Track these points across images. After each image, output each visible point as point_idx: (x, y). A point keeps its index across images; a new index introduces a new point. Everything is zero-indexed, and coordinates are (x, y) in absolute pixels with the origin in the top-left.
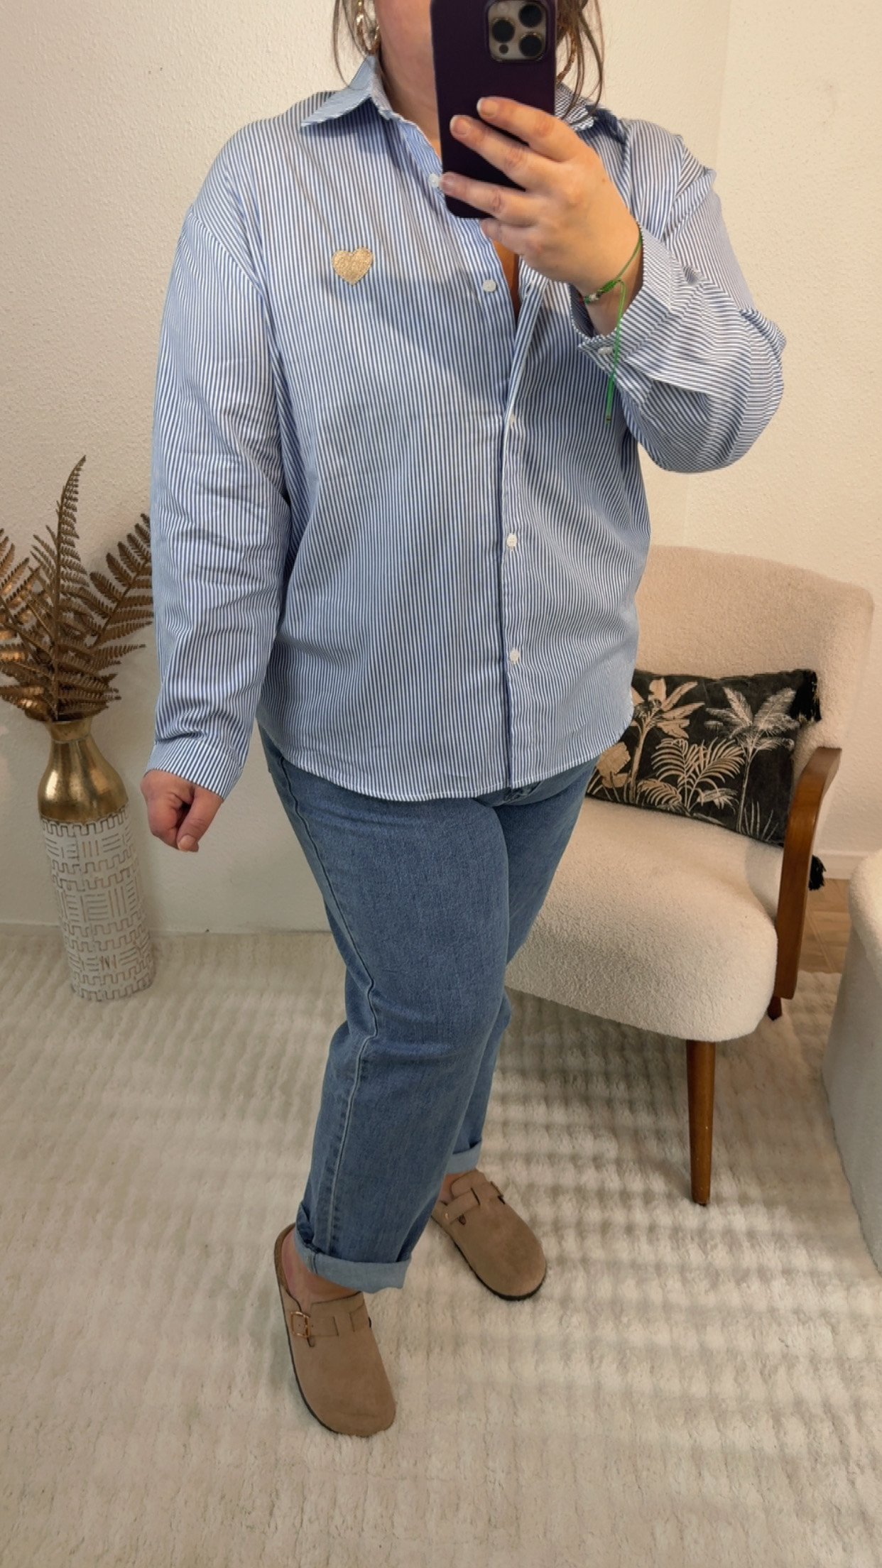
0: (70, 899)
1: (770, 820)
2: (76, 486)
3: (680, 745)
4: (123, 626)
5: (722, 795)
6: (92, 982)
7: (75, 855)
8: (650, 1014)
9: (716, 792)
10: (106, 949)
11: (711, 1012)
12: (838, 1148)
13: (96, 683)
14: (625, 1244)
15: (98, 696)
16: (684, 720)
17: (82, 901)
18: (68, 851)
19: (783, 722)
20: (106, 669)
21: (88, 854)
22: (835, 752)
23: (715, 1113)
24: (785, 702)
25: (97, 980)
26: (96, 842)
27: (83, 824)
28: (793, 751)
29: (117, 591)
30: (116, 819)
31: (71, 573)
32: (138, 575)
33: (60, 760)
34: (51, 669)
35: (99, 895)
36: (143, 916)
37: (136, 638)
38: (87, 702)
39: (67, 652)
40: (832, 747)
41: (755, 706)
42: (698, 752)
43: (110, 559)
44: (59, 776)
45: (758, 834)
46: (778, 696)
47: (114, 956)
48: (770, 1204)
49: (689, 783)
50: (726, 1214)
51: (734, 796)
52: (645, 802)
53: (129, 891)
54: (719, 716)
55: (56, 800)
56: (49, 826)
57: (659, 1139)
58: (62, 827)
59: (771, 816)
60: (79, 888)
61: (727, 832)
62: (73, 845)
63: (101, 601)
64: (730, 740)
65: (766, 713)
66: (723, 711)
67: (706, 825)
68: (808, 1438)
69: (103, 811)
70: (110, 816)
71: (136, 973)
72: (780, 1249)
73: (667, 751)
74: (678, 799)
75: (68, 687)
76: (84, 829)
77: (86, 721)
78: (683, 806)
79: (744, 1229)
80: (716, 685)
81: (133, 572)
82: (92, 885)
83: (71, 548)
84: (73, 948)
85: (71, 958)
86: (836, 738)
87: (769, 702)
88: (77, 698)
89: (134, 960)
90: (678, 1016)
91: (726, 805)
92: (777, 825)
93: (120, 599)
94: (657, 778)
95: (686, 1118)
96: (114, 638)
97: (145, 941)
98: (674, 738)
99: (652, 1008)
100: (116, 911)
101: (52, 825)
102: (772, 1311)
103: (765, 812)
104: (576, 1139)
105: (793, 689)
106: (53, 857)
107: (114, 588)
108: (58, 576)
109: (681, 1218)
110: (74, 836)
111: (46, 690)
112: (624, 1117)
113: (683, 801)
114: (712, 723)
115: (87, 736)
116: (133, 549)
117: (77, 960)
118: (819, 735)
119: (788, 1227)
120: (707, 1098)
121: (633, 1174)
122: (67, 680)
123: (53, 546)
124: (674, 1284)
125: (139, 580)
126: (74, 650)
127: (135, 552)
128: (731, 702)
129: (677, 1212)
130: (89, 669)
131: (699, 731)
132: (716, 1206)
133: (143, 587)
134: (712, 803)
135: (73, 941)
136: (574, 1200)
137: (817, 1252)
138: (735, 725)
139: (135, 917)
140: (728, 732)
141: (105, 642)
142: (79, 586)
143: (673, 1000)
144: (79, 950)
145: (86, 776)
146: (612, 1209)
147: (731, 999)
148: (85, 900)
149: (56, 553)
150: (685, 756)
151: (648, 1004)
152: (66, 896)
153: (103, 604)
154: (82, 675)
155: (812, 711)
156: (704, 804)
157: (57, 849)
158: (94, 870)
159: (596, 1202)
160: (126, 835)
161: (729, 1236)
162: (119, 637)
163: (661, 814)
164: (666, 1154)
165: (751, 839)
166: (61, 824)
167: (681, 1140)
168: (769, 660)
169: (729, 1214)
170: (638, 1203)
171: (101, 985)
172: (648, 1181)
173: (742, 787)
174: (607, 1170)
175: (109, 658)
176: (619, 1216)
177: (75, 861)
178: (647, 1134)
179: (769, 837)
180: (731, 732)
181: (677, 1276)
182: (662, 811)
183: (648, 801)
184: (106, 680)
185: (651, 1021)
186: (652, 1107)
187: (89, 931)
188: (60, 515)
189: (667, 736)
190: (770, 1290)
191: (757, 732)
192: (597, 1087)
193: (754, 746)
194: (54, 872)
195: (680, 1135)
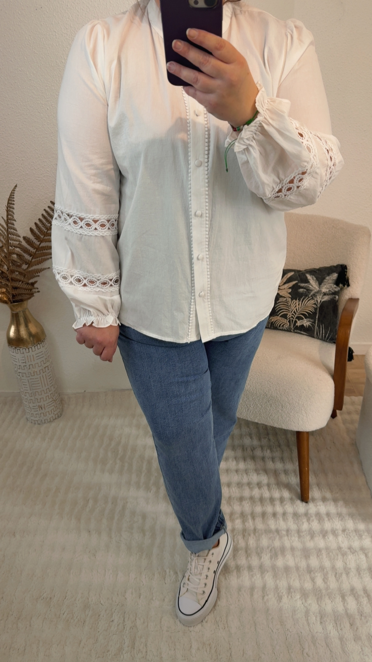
0: (23, 381)
1: (329, 332)
2: (14, 198)
3: (288, 301)
4: (40, 259)
5: (307, 322)
6: (35, 416)
7: (24, 361)
8: (279, 421)
9: (304, 321)
10: (40, 402)
11: (306, 418)
12: (364, 474)
13: (28, 285)
14: (273, 522)
15: (29, 291)
16: (288, 290)
17: (28, 381)
18: (21, 360)
19: (333, 288)
20: (33, 279)
21: (29, 360)
22: (357, 300)
23: (310, 461)
24: (333, 279)
25: (37, 415)
26: (33, 355)
27: (27, 348)
28: (338, 301)
29: (36, 244)
30: (41, 345)
31: (14, 237)
32: (44, 237)
33: (15, 320)
34: (8, 280)
35: (36, 379)
36: (56, 387)
37: (45, 265)
38: (25, 294)
39: (15, 272)
40: (355, 298)
41: (320, 281)
42: (296, 303)
43: (31, 230)
44: (15, 328)
45: (323, 338)
46: (330, 276)
47: (44, 405)
48: (335, 500)
49: (292, 317)
50: (316, 506)
51: (312, 322)
52: (273, 326)
53: (49, 376)
54: (305, 286)
55: (14, 338)
56: (12, 349)
57: (286, 474)
58: (18, 349)
59: (329, 330)
60: (27, 376)
61: (310, 338)
62: (23, 357)
63: (29, 249)
64: (310, 297)
65: (325, 284)
66: (306, 284)
67: (300, 335)
68: (358, 606)
69: (35, 341)
70: (38, 344)
71: (54, 411)
72: (341, 520)
73: (282, 303)
74: (287, 325)
75: (15, 288)
76: (27, 350)
77: (25, 302)
78: (290, 327)
79: (325, 512)
80: (302, 273)
81: (42, 235)
82: (33, 374)
83: (13, 226)
84: (26, 402)
85: (26, 406)
86: (357, 294)
87: (326, 279)
88: (20, 292)
89: (53, 406)
90: (292, 421)
91: (309, 326)
92: (332, 334)
93: (37, 248)
94: (278, 316)
95: (297, 464)
96: (36, 265)
97: (57, 397)
98: (285, 297)
99: (280, 418)
100: (43, 385)
101: (13, 349)
102: (339, 548)
103: (326, 328)
104: (249, 475)
105: (337, 273)
106: (15, 363)
107: (34, 243)
108: (8, 239)
109: (297, 508)
110: (23, 353)
111: (7, 289)
112: (270, 465)
113: (290, 325)
114: (301, 290)
115: (26, 309)
116: (41, 225)
117: (28, 407)
118: (349, 293)
119: (344, 510)
120: (306, 456)
121: (275, 489)
122: (15, 285)
123: (5, 226)
124: (295, 539)
125: (45, 239)
126: (17, 271)
127: (43, 226)
128: (309, 280)
129: (295, 506)
130: (25, 280)
131: (296, 294)
132: (312, 502)
133: (47, 242)
134: (303, 325)
135: (26, 399)
136: (250, 503)
137: (357, 521)
138: (312, 291)
139: (52, 388)
140: (308, 294)
141: (32, 267)
142: (18, 243)
143: (289, 414)
144: (29, 402)
145: (27, 326)
146: (266, 507)
147: (315, 412)
148: (30, 381)
149: (7, 229)
150: (290, 305)
151: (278, 416)
152: (22, 379)
153: (30, 250)
154: (22, 282)
155: (345, 283)
156: (299, 326)
157: (16, 359)
158: (33, 368)
159: (259, 503)
160: (46, 352)
161: (318, 515)
162: (38, 264)
163: (280, 331)
164: (289, 480)
165: (321, 341)
166: (17, 348)
167: (295, 474)
168: (326, 261)
169: (318, 506)
170: (277, 503)
171: (39, 417)
172: (281, 493)
173: (316, 318)
174: (263, 489)
175: (34, 274)
176: (269, 509)
177: (24, 364)
178: (280, 472)
179: (329, 339)
180: (310, 294)
181: (296, 535)
182: (281, 330)
183: (274, 326)
184: (33, 284)
185: (280, 424)
186: (282, 459)
187: (32, 394)
188: (7, 211)
189: (282, 297)
190: (337, 539)
191: (321, 293)
192: (257, 452)
193: (320, 299)
194: (16, 369)
195: (295, 471)
